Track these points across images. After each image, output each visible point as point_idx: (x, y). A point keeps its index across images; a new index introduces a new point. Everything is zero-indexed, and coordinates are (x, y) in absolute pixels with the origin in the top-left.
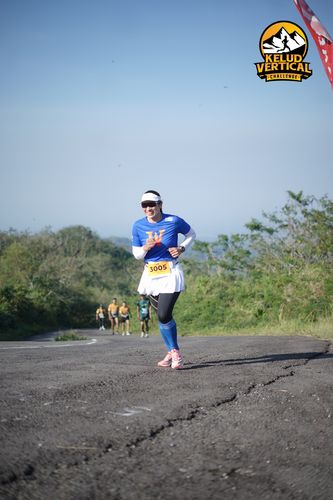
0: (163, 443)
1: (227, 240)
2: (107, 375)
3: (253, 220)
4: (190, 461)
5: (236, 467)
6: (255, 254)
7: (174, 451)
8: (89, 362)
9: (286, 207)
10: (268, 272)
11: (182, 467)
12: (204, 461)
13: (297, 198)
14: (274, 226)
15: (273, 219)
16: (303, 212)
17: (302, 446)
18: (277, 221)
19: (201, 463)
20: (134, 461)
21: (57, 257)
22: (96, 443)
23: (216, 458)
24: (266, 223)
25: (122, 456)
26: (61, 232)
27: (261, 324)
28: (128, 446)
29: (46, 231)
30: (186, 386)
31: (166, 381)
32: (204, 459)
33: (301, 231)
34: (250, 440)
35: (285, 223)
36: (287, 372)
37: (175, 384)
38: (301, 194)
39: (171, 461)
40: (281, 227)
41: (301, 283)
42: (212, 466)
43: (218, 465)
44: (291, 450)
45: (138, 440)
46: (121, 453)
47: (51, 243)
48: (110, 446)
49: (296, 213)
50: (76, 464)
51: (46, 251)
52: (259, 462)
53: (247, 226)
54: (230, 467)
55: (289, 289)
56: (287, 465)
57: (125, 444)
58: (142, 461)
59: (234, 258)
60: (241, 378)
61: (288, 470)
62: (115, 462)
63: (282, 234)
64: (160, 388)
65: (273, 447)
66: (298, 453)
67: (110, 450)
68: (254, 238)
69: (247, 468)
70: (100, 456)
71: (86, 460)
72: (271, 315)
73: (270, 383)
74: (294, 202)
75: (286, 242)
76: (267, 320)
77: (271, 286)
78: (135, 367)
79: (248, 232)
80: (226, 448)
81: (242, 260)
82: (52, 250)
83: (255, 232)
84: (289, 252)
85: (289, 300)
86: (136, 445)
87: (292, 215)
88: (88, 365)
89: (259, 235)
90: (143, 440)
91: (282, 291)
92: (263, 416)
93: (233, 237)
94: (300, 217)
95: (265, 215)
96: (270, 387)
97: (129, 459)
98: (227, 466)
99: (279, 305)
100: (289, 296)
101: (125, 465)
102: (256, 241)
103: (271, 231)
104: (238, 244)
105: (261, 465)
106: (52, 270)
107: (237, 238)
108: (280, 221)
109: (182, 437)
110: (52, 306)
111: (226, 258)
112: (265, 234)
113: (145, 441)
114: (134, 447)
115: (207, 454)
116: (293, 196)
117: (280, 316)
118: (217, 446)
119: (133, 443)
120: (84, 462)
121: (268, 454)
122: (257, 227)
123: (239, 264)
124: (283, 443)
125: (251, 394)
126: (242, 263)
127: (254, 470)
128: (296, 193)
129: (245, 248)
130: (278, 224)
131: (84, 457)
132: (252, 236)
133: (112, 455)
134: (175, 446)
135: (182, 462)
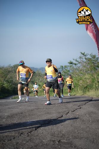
0: (39, 132)
1: (63, 67)
2: (24, 110)
3: (70, 61)
4: (47, 138)
5: (61, 139)
6: (71, 71)
7: (42, 134)
8: (19, 106)
9: (80, 57)
10: (75, 76)
11: (44, 140)
12: (51, 138)
13: (83, 54)
14: (77, 63)
15: (76, 61)
16: (85, 58)
17: (82, 132)
18: (77, 61)
19: (50, 138)
20: (29, 138)
21: (13, 73)
22: (18, 133)
23: (55, 136)
24: (74, 62)
25: (25, 137)
26: (14, 66)
27: (73, 92)
28: (28, 133)
29: (9, 66)
30: (48, 113)
31: (42, 111)
32: (51, 137)
33: (85, 64)
34: (66, 130)
35: (80, 62)
36: (79, 107)
37: (45, 112)
38: (84, 53)
39: (41, 138)
40: (78, 63)
41: (85, 80)
42: (53, 139)
43: (55, 139)
44: (78, 133)
45: (31, 131)
46: (25, 136)
47: (10, 69)
48: (22, 134)
49: (83, 59)
50: (11, 140)
51: (9, 72)
52: (68, 137)
53: (69, 63)
54: (59, 139)
55: (81, 82)
56: (77, 138)
57: (27, 133)
58: (32, 138)
59: (65, 73)
60: (65, 110)
61: (77, 140)
62: (23, 139)
63: (79, 65)
64: (40, 114)
65: (73, 132)
66: (81, 134)
67: (22, 135)
68: (71, 66)
69: (64, 139)
70: (18, 137)
71: (14, 138)
72: (76, 90)
73: (74, 111)
74: (82, 55)
75: (80, 67)
76: (75, 91)
77: (76, 81)
78: (33, 107)
79: (69, 65)
80: (58, 133)
81: (67, 73)
82: (11, 72)
83: (71, 65)
84: (81, 70)
85: (81, 85)
86: (30, 133)
87: (82, 59)
88: (18, 107)
89: (72, 66)
90: (32, 131)
91: (79, 82)
92: (70, 122)
93: (65, 66)
94: (84, 60)
95: (74, 60)
96: (73, 113)
97: (27, 138)
98: (58, 139)
99: (78, 87)
100: (81, 84)
101: (26, 140)
102: (71, 67)
103: (75, 64)
104: (66, 68)
105: (69, 138)
106: (11, 77)
107: (66, 67)
108: (78, 61)
109: (45, 130)
110: (11, 88)
111: (63, 73)
112: (74, 65)
113: (33, 132)
114: (29, 133)
115: (52, 135)
116: (82, 54)
117: (78, 90)
118: (55, 133)
119: (29, 132)
120: (13, 139)
121: (71, 135)
122: (71, 63)
123: (66, 74)
124: (76, 131)
125: (67, 115)
126: (67, 74)
127: (66, 140)
128: (83, 53)
129: (68, 69)
130: (78, 62)
131: (13, 138)
132: (70, 66)
133: (22, 137)
134: (42, 133)
135: (44, 138)
